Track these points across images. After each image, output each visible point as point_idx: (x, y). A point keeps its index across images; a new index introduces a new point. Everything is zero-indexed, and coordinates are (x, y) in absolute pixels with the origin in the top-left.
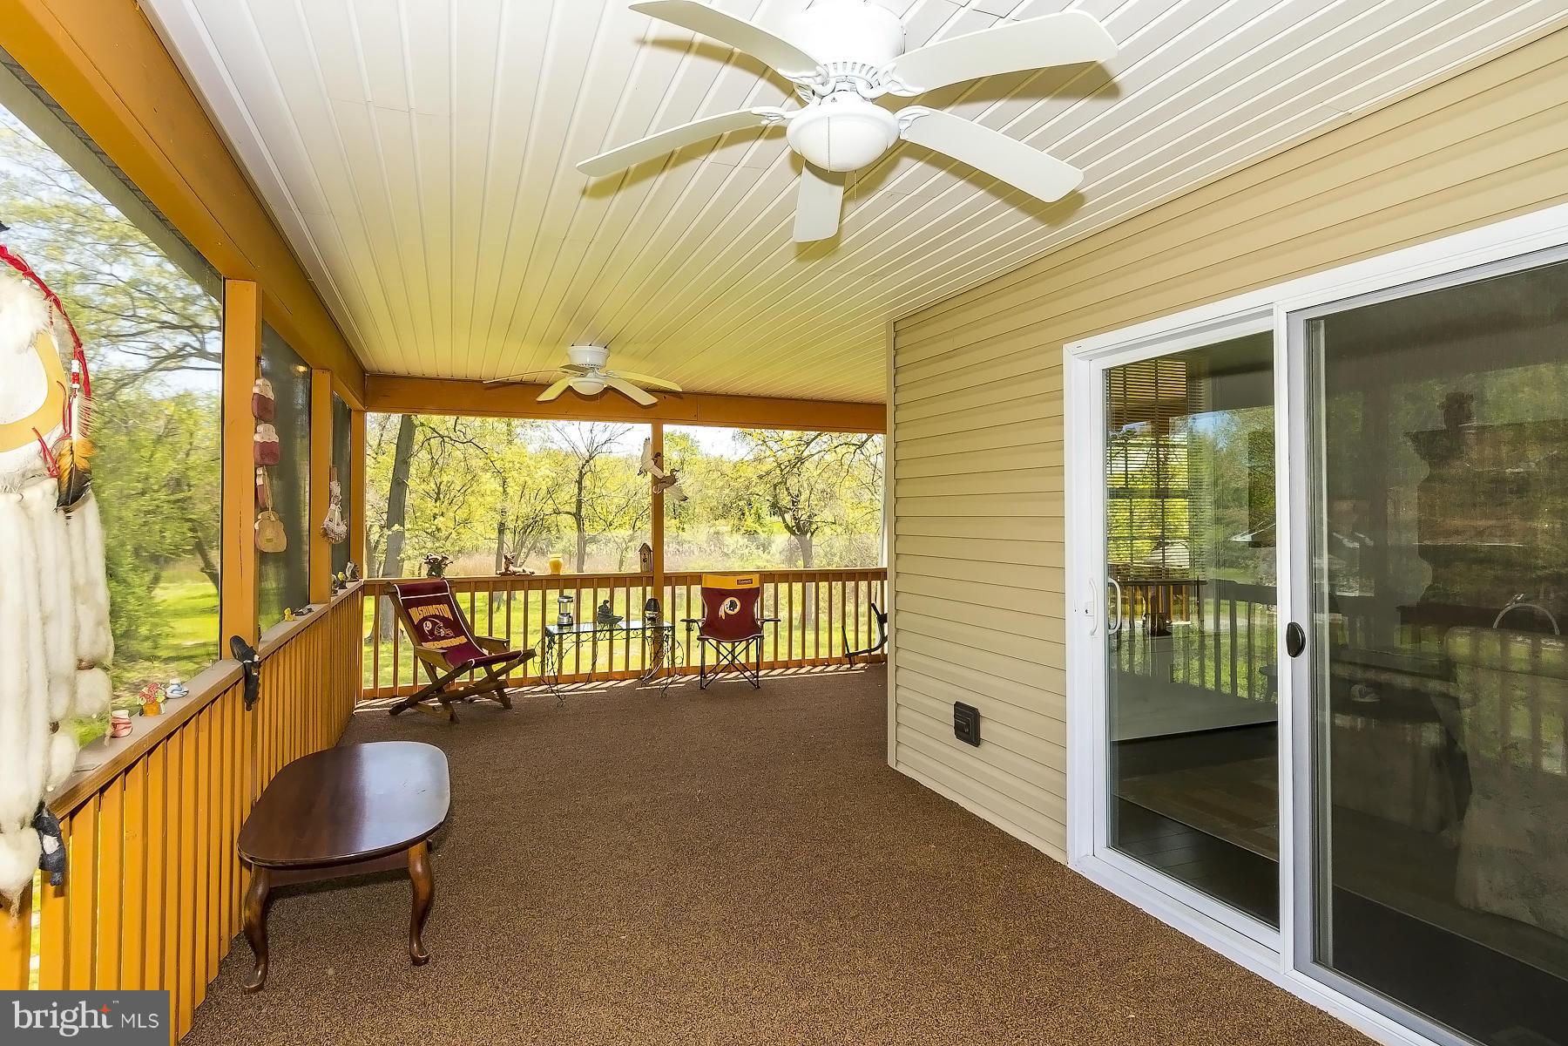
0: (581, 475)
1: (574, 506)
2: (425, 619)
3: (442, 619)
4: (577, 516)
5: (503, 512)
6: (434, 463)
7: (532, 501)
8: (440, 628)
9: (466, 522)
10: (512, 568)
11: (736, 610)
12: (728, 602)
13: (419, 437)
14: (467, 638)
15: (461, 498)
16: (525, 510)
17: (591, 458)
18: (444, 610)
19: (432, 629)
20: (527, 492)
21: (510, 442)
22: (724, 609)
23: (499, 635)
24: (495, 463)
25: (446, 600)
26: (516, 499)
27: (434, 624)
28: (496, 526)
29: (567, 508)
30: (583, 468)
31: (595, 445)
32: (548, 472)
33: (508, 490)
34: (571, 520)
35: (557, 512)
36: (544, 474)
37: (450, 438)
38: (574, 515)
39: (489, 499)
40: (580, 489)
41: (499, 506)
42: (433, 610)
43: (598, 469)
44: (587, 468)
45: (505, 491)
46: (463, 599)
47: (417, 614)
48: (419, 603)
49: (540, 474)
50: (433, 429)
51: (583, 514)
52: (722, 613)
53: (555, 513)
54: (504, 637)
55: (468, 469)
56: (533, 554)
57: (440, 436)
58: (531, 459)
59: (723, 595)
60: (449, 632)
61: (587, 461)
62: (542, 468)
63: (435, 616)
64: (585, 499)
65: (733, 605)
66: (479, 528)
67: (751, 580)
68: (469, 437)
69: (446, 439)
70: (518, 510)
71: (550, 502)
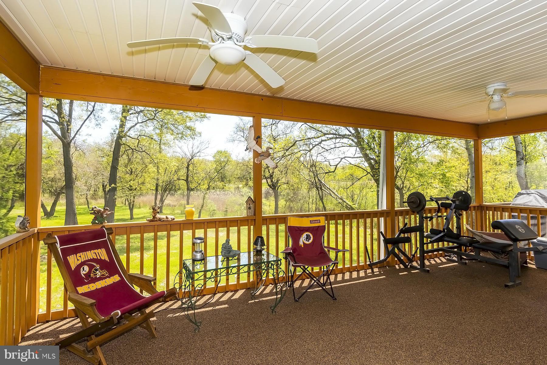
0: (188, 165)
1: (186, 177)
2: (83, 264)
3: (99, 261)
4: (187, 180)
5: (158, 179)
6: (129, 160)
7: (169, 175)
8: (96, 270)
9: (143, 183)
10: (158, 216)
11: (311, 241)
12: (304, 235)
13: (122, 149)
14: (120, 276)
15: (141, 174)
16: (166, 178)
17: (192, 158)
18: (102, 254)
19: (90, 272)
20: (167, 172)
21: (160, 152)
22: (303, 240)
23: (148, 273)
24: (154, 160)
25: (103, 245)
26: (163, 174)
27: (91, 267)
28: (155, 185)
29: (182, 178)
30: (189, 162)
31: (194, 153)
32: (175, 164)
33: (160, 171)
34: (184, 183)
35: (179, 179)
36: (174, 165)
37: (136, 150)
38: (185, 180)
39: (153, 174)
40: (188, 170)
41: (156, 177)
42: (90, 255)
43: (195, 163)
44: (190, 162)
45: (158, 171)
46: (120, 243)
47: (73, 261)
48: (76, 251)
49: (172, 164)
50: (129, 146)
51: (189, 180)
52: (301, 243)
53: (178, 180)
54: (151, 275)
55: (144, 163)
56: (169, 195)
57: (132, 149)
58: (168, 158)
59: (301, 230)
60: (105, 272)
61: (191, 160)
62: (173, 162)
63: (93, 260)
64: (190, 174)
65: (308, 238)
66: (148, 186)
67: (319, 220)
68: (143, 150)
69: (134, 150)
70: (163, 178)
71: (176, 175)
